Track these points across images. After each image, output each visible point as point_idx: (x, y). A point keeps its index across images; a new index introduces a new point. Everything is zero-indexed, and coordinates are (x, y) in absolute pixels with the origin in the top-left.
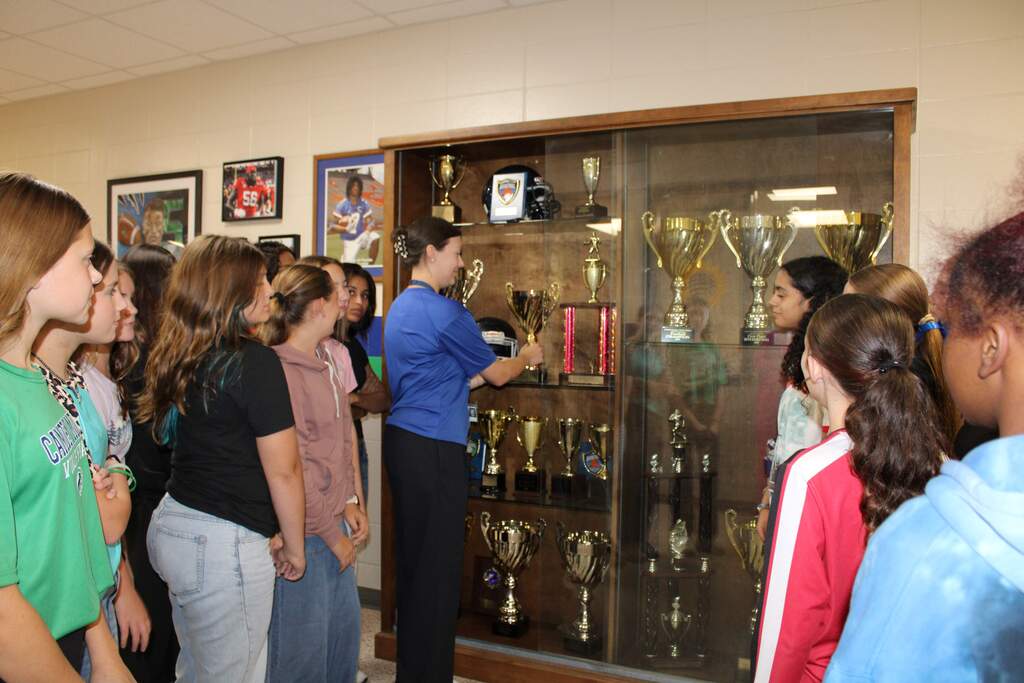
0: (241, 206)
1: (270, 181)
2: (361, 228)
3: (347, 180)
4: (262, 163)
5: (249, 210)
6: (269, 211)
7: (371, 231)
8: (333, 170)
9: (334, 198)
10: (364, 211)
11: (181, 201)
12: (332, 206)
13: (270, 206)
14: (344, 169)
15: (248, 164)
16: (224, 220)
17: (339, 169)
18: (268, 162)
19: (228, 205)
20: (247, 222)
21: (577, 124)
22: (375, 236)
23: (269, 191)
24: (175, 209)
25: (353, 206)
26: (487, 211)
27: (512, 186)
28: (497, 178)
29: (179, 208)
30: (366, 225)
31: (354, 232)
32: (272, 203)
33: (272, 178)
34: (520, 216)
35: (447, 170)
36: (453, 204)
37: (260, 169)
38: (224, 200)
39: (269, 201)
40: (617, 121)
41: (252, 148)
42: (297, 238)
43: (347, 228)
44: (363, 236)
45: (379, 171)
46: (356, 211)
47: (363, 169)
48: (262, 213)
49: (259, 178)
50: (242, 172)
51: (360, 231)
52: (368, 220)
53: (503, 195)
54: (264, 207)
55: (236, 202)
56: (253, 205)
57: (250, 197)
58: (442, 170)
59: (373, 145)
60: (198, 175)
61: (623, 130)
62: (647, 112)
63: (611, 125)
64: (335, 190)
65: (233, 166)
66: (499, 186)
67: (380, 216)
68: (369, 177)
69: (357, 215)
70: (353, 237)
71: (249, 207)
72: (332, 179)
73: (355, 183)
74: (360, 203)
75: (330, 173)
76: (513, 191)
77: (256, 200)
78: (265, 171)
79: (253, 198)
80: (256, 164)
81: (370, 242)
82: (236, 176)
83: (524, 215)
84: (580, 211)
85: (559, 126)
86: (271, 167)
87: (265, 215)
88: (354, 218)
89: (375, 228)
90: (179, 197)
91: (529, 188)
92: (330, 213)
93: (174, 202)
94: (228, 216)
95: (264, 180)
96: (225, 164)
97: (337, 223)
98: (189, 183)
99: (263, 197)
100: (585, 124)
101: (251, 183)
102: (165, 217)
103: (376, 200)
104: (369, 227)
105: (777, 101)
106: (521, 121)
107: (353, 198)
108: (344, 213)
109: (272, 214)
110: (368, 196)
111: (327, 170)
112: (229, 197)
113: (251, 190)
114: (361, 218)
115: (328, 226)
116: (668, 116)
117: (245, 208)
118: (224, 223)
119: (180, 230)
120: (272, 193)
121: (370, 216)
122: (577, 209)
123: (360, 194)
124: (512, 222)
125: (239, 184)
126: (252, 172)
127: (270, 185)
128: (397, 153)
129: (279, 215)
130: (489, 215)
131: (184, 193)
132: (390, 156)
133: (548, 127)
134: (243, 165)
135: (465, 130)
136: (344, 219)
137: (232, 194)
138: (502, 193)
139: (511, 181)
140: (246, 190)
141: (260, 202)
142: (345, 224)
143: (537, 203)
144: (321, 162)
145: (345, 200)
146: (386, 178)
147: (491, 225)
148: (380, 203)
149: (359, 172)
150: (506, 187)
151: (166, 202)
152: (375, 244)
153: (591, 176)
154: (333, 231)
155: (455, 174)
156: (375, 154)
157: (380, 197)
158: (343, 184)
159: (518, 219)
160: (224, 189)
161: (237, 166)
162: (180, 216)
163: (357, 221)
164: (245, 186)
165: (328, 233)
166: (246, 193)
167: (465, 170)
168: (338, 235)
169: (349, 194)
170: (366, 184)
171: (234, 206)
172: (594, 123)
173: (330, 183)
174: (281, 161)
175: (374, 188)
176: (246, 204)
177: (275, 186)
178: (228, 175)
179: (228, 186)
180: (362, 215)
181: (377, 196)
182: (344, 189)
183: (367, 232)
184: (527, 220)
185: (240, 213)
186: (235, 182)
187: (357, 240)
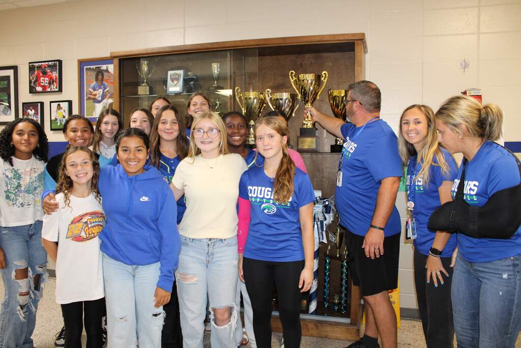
0: (40, 85)
1: (55, 73)
2: (104, 97)
3: (96, 73)
4: (50, 63)
5: (44, 87)
6: (55, 88)
7: (108, 99)
8: (88, 67)
9: (89, 81)
10: (105, 89)
11: (6, 82)
12: (88, 86)
13: (55, 85)
14: (94, 67)
15: (43, 64)
16: (30, 92)
17: (92, 67)
18: (53, 63)
19: (32, 85)
21: (209, 46)
22: (111, 101)
23: (55, 78)
24: (3, 86)
25: (99, 86)
27: (177, 77)
28: (170, 73)
29: (5, 86)
30: (106, 95)
31: (100, 99)
32: (57, 84)
33: (56, 71)
34: (181, 91)
35: (145, 67)
36: (148, 85)
37: (49, 66)
38: (30, 82)
39: (55, 83)
40: (227, 45)
41: (45, 55)
42: (70, 102)
43: (96, 97)
44: (105, 101)
45: (111, 68)
46: (101, 88)
47: (104, 67)
48: (51, 89)
49: (49, 71)
50: (39, 67)
51: (103, 99)
52: (107, 93)
53: (173, 81)
54: (52, 86)
55: (37, 83)
57: (44, 81)
58: (143, 68)
59: (107, 54)
60: (15, 68)
61: (231, 50)
62: (241, 41)
63: (224, 47)
64: (90, 77)
65: (34, 64)
66: (171, 76)
67: (112, 91)
68: (107, 71)
69: (101, 90)
70: (99, 102)
72: (88, 72)
73: (100, 74)
74: (102, 84)
75: (86, 68)
76: (177, 79)
77: (47, 82)
78: (52, 67)
80: (47, 63)
81: (108, 104)
82: (36, 69)
83: (183, 91)
84: (210, 89)
85: (199, 47)
86: (55, 66)
87: (53, 90)
88: (100, 92)
89: (111, 97)
90: (5, 80)
91: (186, 78)
92: (87, 89)
94: (32, 90)
95: (51, 72)
96: (30, 63)
97: (91, 94)
98: (10, 73)
99: (51, 81)
100: (212, 46)
101: (45, 73)
103: (111, 83)
104: (108, 96)
105: (302, 37)
106: (183, 44)
107: (99, 82)
108: (94, 90)
109: (56, 90)
110: (107, 81)
111: (85, 67)
112: (33, 81)
113: (45, 77)
114: (103, 92)
115: (86, 96)
116: (251, 43)
117: (42, 86)
119: (7, 98)
120: (56, 78)
121: (108, 91)
122: (209, 88)
123: (102, 80)
124: (177, 94)
125: (38, 74)
126: (45, 67)
127: (55, 75)
128: (120, 59)
129: (60, 90)
130: (166, 90)
131: (8, 78)
132: (116, 61)
133: (194, 48)
134: (40, 64)
135: (154, 49)
136: (95, 92)
137: (35, 79)
138: (173, 80)
139: (177, 74)
140: (42, 77)
141: (50, 84)
142: (95, 95)
143: (190, 85)
144: (82, 63)
145: (95, 82)
146: (114, 72)
147: (168, 95)
148: (112, 86)
149: (102, 68)
150: (174, 77)
152: (111, 105)
153: (216, 71)
154: (89, 99)
155: (150, 69)
156: (109, 59)
157: (112, 81)
158: (93, 74)
159: (181, 93)
160: (30, 76)
161: (37, 64)
163: (101, 93)
164: (41, 75)
165: (86, 100)
166: (42, 78)
167: (154, 68)
168: (92, 101)
169: (97, 79)
170: (106, 75)
171: (36, 85)
172: (216, 46)
173: (87, 74)
174: (60, 62)
175: (110, 77)
176: (43, 84)
177: (57, 75)
178: (32, 69)
179: (32, 75)
181: (111, 81)
182: (94, 77)
183: (106, 99)
184: (185, 93)
185: (39, 89)
186: (36, 72)
187: (102, 103)
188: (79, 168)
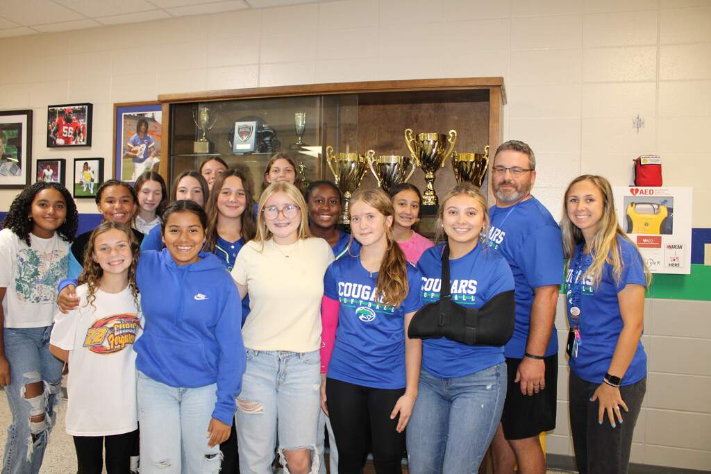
0: (61, 137)
1: (82, 120)
2: (147, 154)
3: (137, 121)
4: (77, 107)
5: (67, 140)
6: (81, 140)
7: (153, 157)
8: (128, 114)
9: (128, 133)
10: (149, 143)
11: (16, 132)
12: (127, 139)
13: (82, 137)
14: (136, 114)
15: (66, 108)
16: (48, 146)
17: (132, 114)
18: (81, 107)
19: (51, 135)
20: (66, 148)
21: (290, 90)
22: (156, 160)
24: (11, 137)
25: (141, 139)
26: (231, 146)
27: (248, 130)
28: (238, 124)
29: (15, 137)
30: (150, 153)
31: (142, 157)
32: (84, 136)
33: (84, 118)
34: (253, 150)
35: (204, 117)
36: (208, 140)
37: (75, 111)
38: (49, 132)
39: (81, 134)
40: (316, 90)
41: (70, 96)
42: (101, 161)
43: (137, 154)
44: (148, 160)
45: (159, 116)
46: (143, 143)
47: (149, 115)
48: (76, 142)
49: (74, 118)
50: (62, 113)
51: (145, 158)
52: (152, 149)
53: (241, 136)
54: (78, 138)
55: (58, 134)
56: (69, 136)
57: (68, 131)
58: (202, 118)
59: (154, 98)
60: (29, 113)
61: (321, 96)
62: (336, 84)
63: (313, 92)
64: (129, 128)
65: (55, 108)
66: (239, 129)
67: (159, 147)
68: (153, 119)
69: (144, 146)
70: (141, 161)
71: (67, 137)
72: (127, 120)
73: (143, 123)
74: (146, 137)
75: (125, 115)
76: (248, 134)
77: (72, 132)
78: (79, 113)
79: (70, 132)
80: (72, 107)
81: (153, 164)
82: (57, 115)
83: (255, 149)
84: (292, 148)
85: (277, 91)
86: (83, 111)
87: (79, 143)
88: (142, 148)
89: (155, 155)
90: (15, 129)
91: (259, 132)
92: (125, 144)
93: (11, 132)
94: (51, 143)
95: (78, 119)
96: (49, 107)
97: (130, 151)
98: (23, 119)
99: (77, 131)
100: (296, 91)
101: (69, 121)
102: (4, 143)
103: (158, 136)
104: (152, 154)
105: (418, 81)
106: (256, 87)
107: (142, 134)
108: (135, 145)
109: (84, 143)
110: (152, 133)
111: (123, 114)
112: (52, 131)
113: (68, 126)
114: (147, 148)
115: (124, 152)
116: (350, 88)
117: (64, 138)
118: (49, 148)
119: (16, 153)
120: (83, 128)
121: (153, 147)
122: (290, 146)
123: (146, 132)
124: (247, 154)
125: (60, 121)
126: (70, 113)
127: (83, 123)
128: (171, 105)
129: (89, 144)
130: (232, 148)
131: (19, 126)
132: (166, 107)
133: (272, 92)
134: (63, 108)
135: (217, 92)
136: (135, 148)
137: (55, 128)
138: (241, 134)
139: (247, 127)
140: (65, 125)
141: (75, 135)
142: (136, 152)
143: (264, 142)
144: (119, 109)
145: (136, 135)
146: (163, 121)
147: (234, 155)
148: (159, 141)
149: (146, 116)
150: (243, 130)
151: (4, 132)
152: (156, 166)
153: (300, 125)
154: (127, 156)
155: (210, 120)
156: (157, 104)
158: (134, 124)
159: (252, 152)
160: (48, 124)
161: (59, 108)
162: (16, 142)
163: (144, 150)
164: (64, 123)
165: (124, 158)
166: (64, 128)
167: (217, 118)
168: (131, 159)
169: (138, 131)
170: (151, 124)
171: (56, 137)
172: (301, 90)
173: (125, 122)
174: (90, 106)
175: (156, 128)
176: (66, 136)
177: (86, 123)
178: (51, 114)
179: (51, 122)
180: (147, 145)
181: (158, 133)
182: (136, 128)
183: (151, 157)
184: (257, 153)
185: (60, 141)
186: (57, 119)
187: (144, 163)
188: (113, 253)
